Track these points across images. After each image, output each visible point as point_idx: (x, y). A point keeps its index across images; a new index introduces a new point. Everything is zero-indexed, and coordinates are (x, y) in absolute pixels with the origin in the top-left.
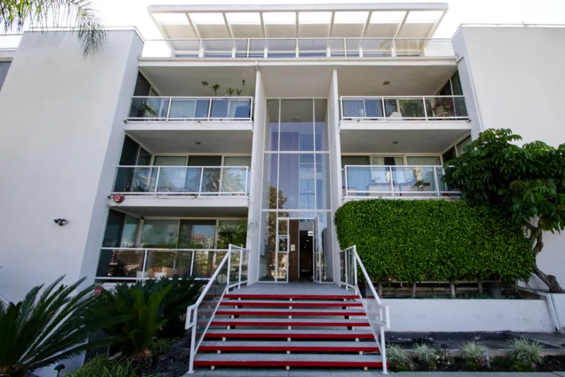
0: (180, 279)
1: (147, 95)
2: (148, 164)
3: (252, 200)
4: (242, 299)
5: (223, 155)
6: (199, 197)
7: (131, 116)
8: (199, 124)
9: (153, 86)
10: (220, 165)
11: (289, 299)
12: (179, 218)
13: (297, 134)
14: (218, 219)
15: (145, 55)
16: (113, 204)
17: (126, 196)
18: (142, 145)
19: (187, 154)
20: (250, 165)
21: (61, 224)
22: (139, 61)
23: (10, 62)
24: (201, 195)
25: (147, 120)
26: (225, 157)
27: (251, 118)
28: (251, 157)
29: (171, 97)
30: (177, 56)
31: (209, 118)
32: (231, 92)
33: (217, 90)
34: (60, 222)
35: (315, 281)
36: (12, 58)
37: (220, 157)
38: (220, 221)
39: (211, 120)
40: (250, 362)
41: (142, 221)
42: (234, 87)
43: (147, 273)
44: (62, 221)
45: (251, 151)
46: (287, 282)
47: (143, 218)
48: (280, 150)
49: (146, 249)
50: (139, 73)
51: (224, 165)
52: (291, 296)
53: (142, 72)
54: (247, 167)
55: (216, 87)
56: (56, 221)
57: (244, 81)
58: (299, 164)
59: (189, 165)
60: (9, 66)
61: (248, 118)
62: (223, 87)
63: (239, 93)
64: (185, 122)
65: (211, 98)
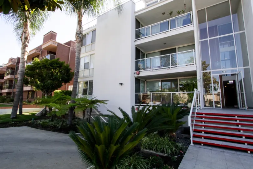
0: (167, 105)
1: (140, 28)
2: (144, 58)
3: (198, 67)
4: (205, 115)
5: (177, 47)
6: (171, 68)
7: (136, 38)
8: (165, 34)
9: (141, 23)
10: (176, 52)
11: (235, 117)
12: (161, 79)
13: (216, 26)
14: (178, 78)
15: (137, 10)
16: (136, 76)
17: (140, 72)
18: (141, 50)
19: (160, 50)
20: (194, 48)
21: (121, 85)
22: (135, 13)
23: (96, 30)
24: (172, 67)
25: (142, 39)
26: (178, 48)
27: (192, 24)
28: (194, 45)
29: (150, 25)
30: (148, 5)
31: (170, 30)
32: (179, 13)
33: (172, 14)
34: (121, 84)
35: (240, 108)
36: (96, 28)
37: (175, 48)
38: (179, 79)
39: (170, 31)
40: (223, 145)
41: (146, 82)
42: (180, 10)
43: (153, 102)
44: (122, 84)
45: (194, 41)
46: (221, 108)
47: (146, 81)
48: (209, 37)
49: (152, 93)
50: (136, 19)
51: (178, 52)
52: (236, 115)
53: (137, 18)
54: (194, 50)
55: (171, 13)
56: (120, 84)
57: (185, 5)
58: (219, 43)
59: (161, 55)
60: (96, 32)
61: (191, 24)
62: (175, 12)
63: (184, 12)
64: (158, 35)
65: (169, 20)
